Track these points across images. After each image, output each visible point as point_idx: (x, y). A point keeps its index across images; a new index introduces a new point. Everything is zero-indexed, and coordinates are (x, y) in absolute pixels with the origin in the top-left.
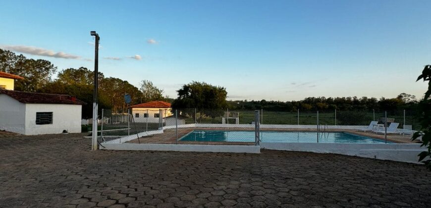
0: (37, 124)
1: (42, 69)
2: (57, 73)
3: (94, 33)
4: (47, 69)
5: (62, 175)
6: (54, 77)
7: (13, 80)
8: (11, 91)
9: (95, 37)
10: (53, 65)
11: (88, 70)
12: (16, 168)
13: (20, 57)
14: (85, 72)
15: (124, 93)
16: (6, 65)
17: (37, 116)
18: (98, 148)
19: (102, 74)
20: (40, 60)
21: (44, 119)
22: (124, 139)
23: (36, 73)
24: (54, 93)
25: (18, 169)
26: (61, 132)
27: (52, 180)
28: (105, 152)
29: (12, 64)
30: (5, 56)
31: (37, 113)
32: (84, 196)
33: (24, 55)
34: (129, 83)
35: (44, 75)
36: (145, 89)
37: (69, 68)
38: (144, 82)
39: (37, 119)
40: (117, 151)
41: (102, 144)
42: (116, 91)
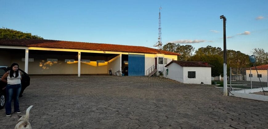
0: (188, 78)
1: (187, 50)
2: (195, 51)
3: (222, 17)
4: (190, 50)
5: (210, 107)
6: (193, 53)
7: (177, 56)
8: (177, 61)
9: (223, 19)
10: (193, 47)
11: (212, 47)
12: (184, 98)
13: (178, 45)
14: (210, 49)
15: (237, 60)
16: (173, 50)
17: (188, 73)
18: (228, 95)
19: (220, 48)
20: (187, 45)
21: (192, 75)
22: (247, 91)
23: (185, 53)
24: (195, 61)
25: (185, 99)
26: (200, 83)
27: (205, 109)
28: (235, 98)
29: (175, 49)
30: (172, 46)
31: (188, 72)
32: (232, 126)
33: (179, 44)
34: (241, 52)
35: (189, 53)
36: (256, 55)
37: (201, 48)
38: (255, 50)
39: (188, 75)
40: (244, 99)
41: (231, 92)
42: (231, 59)
